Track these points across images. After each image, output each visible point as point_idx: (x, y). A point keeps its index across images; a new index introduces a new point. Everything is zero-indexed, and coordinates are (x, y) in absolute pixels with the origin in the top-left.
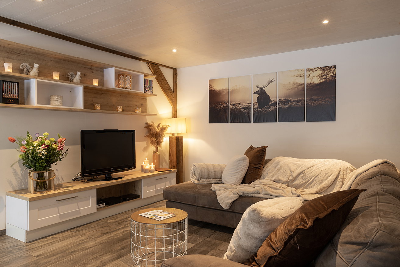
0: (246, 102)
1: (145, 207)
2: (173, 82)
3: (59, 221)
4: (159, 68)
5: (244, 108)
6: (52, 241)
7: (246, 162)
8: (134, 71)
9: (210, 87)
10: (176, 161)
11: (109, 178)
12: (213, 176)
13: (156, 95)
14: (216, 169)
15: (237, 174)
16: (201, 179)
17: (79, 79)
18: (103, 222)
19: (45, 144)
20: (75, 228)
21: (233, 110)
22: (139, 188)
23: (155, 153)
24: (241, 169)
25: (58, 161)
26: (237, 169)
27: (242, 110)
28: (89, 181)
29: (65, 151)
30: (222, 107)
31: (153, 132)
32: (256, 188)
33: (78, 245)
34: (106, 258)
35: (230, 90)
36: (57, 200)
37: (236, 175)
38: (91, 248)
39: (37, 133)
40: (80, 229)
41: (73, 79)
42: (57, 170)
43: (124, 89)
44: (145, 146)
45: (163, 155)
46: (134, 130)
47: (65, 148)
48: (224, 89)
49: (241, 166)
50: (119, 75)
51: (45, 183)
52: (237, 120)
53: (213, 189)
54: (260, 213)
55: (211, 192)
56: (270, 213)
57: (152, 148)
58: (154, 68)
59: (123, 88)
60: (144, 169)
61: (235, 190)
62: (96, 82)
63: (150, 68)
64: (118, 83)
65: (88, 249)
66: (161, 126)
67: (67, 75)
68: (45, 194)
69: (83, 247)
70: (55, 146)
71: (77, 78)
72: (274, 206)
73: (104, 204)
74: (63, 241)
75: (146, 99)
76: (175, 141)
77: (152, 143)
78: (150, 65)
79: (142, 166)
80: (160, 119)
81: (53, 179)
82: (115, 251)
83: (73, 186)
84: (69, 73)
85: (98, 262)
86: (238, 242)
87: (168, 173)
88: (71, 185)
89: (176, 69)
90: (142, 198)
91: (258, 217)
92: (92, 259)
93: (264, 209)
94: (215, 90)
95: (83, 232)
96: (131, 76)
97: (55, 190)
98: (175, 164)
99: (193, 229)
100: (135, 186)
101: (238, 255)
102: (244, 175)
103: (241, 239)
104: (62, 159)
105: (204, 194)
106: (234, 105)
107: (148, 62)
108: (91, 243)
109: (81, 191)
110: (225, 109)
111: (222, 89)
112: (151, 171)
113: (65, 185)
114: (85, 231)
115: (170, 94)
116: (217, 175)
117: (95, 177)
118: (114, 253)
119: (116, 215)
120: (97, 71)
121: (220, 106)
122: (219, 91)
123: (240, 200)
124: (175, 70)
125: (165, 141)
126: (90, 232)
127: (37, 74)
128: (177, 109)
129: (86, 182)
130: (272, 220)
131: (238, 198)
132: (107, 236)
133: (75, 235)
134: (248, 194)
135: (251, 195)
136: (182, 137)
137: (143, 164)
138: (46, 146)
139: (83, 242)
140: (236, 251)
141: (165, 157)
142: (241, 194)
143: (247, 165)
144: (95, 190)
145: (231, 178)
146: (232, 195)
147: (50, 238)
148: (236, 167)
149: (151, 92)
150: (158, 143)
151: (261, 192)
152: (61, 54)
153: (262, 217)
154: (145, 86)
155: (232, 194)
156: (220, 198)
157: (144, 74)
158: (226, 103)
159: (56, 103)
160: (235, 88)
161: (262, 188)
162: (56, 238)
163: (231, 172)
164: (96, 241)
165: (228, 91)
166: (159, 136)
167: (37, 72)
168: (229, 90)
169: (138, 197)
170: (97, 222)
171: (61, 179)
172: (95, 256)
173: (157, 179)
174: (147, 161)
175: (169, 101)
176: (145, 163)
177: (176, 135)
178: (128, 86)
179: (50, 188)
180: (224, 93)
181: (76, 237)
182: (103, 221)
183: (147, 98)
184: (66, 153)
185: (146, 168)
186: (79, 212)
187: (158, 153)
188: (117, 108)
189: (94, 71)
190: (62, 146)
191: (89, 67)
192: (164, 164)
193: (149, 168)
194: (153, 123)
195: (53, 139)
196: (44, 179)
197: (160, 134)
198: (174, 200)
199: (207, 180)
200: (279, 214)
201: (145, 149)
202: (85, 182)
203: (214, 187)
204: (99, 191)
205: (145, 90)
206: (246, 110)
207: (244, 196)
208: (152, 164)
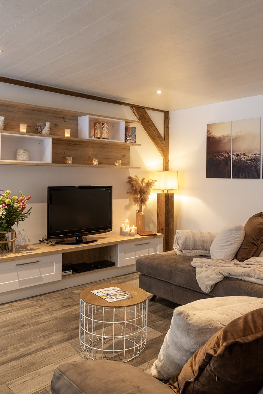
0: (254, 152)
1: (122, 277)
2: (164, 128)
3: (18, 287)
4: (146, 113)
5: (251, 160)
6: (8, 310)
7: (240, 233)
8: (112, 118)
9: (209, 133)
10: (164, 223)
11: (79, 242)
12: (201, 247)
13: (140, 145)
14: (205, 238)
15: (228, 247)
16: (184, 250)
17: (49, 130)
18: (67, 293)
19: (5, 203)
20: (36, 296)
21: (236, 162)
22: (115, 254)
23: (138, 212)
24: (233, 242)
25: (20, 221)
26: (228, 241)
27: (248, 162)
28: (58, 243)
29: (28, 211)
30: (222, 158)
31: (136, 188)
32: (248, 269)
33: (33, 318)
34: (55, 337)
35: (233, 136)
36: (16, 265)
37: (225, 249)
38: (44, 322)
39: (1, 190)
40: (41, 298)
41: (42, 131)
42: (23, 230)
43: (101, 139)
44: (127, 204)
45: (150, 214)
46: (111, 187)
47: (28, 207)
48: (226, 136)
49: (232, 238)
50: (95, 124)
51: (6, 244)
52: (242, 175)
53: (193, 265)
54: (187, 318)
55: (191, 268)
56: (204, 319)
57: (136, 207)
58: (140, 113)
59: (99, 138)
60: (124, 231)
61: (218, 269)
62: (68, 133)
63: (134, 113)
64: (94, 132)
65: (41, 323)
66: (146, 181)
67: (36, 126)
68: (5, 257)
69: (36, 320)
70: (16, 205)
71: (46, 130)
72: (214, 309)
73: (71, 272)
74: (19, 310)
75: (129, 149)
76: (163, 199)
77: (136, 200)
78: (134, 109)
79: (121, 228)
80: (147, 172)
81: (14, 241)
82: (68, 330)
83: (37, 249)
84: (38, 124)
85: (46, 341)
86: (167, 350)
87: (151, 238)
88: (35, 248)
89: (168, 112)
90: (118, 266)
91: (184, 323)
92: (40, 337)
93: (195, 312)
94: (215, 137)
95: (42, 302)
96: (109, 124)
97: (16, 252)
98: (163, 226)
99: (168, 312)
100: (110, 252)
101: (166, 368)
102: (237, 250)
103: (169, 348)
104: (24, 219)
105: (182, 270)
106: (237, 155)
107: (132, 106)
108: (47, 317)
109: (44, 256)
110: (227, 161)
111: (223, 136)
112: (130, 235)
113: (29, 247)
114: (45, 302)
115: (160, 142)
116: (206, 246)
117: (65, 239)
118: (66, 333)
119: (85, 285)
120: (71, 119)
121: (220, 157)
122: (219, 138)
123: (225, 282)
124: (167, 114)
125: (152, 199)
126: (50, 303)
127: (3, 127)
128: (169, 159)
129: (54, 245)
130: (207, 329)
131: (222, 279)
132: (66, 310)
133: (34, 305)
134: (235, 275)
135: (240, 278)
136: (173, 194)
137: (123, 226)
138: (6, 206)
139: (39, 315)
140: (164, 361)
141: (152, 217)
142: (227, 275)
143: (242, 237)
144: (61, 255)
145: (219, 252)
146: (214, 276)
147: (8, 305)
148: (227, 239)
149: (133, 141)
150: (142, 201)
151: (253, 275)
152: (27, 104)
153: (189, 324)
154: (125, 135)
155: (215, 274)
156: (199, 277)
157: (124, 121)
158: (228, 154)
159: (22, 158)
160: (240, 134)
161: (254, 270)
162: (13, 306)
163: (220, 244)
164: (52, 316)
165: (230, 138)
166: (144, 193)
167: (3, 125)
168: (231, 136)
169: (113, 264)
170: (61, 292)
171: (27, 240)
172: (45, 333)
173: (138, 244)
174: (127, 223)
175: (159, 150)
176: (125, 224)
177: (165, 192)
178: (105, 135)
179: (11, 251)
180: (225, 141)
181: (34, 308)
182: (68, 291)
183: (131, 148)
184: (29, 213)
185: (125, 231)
186: (41, 278)
187: (143, 213)
188: (92, 161)
189: (66, 120)
190: (23, 205)
191: (62, 116)
192: (151, 226)
193: (129, 230)
194: (137, 177)
195: (16, 197)
196: (6, 240)
197: (145, 190)
198: (147, 274)
199: (192, 251)
200: (219, 321)
201: (128, 207)
202: (52, 245)
203: (196, 262)
204: (65, 256)
205: (127, 139)
206: (253, 162)
207: (230, 278)
208: (133, 226)
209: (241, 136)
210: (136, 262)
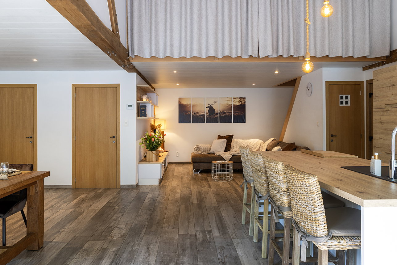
0: (202, 112)
5: (201, 115)
9: (180, 102)
21: (194, 116)
37: (223, 148)
94: (183, 104)
106: (195, 113)
110: (189, 115)
111: (187, 104)
121: (186, 113)
136: (164, 132)
142: (233, 155)
145: (221, 150)
148: (222, 145)
155: (229, 155)
156: (225, 157)
158: (190, 112)
168: (191, 105)
180: (189, 106)
209: (196, 105)
210: (192, 159)
